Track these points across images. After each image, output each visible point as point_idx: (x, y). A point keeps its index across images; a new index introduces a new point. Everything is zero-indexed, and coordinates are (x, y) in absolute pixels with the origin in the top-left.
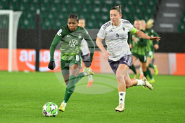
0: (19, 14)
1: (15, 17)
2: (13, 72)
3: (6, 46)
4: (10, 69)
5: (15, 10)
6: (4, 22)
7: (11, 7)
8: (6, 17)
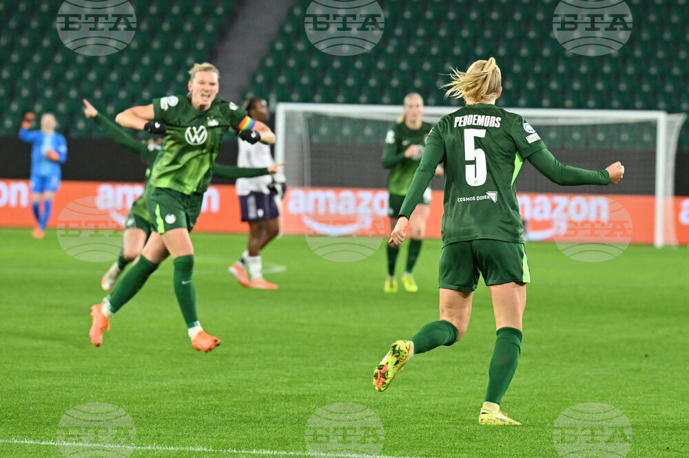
0: (679, 119)
1: (670, 125)
2: (666, 248)
3: (650, 190)
4: (659, 241)
5: (671, 110)
6: (647, 138)
7: (662, 105)
8: (652, 127)
